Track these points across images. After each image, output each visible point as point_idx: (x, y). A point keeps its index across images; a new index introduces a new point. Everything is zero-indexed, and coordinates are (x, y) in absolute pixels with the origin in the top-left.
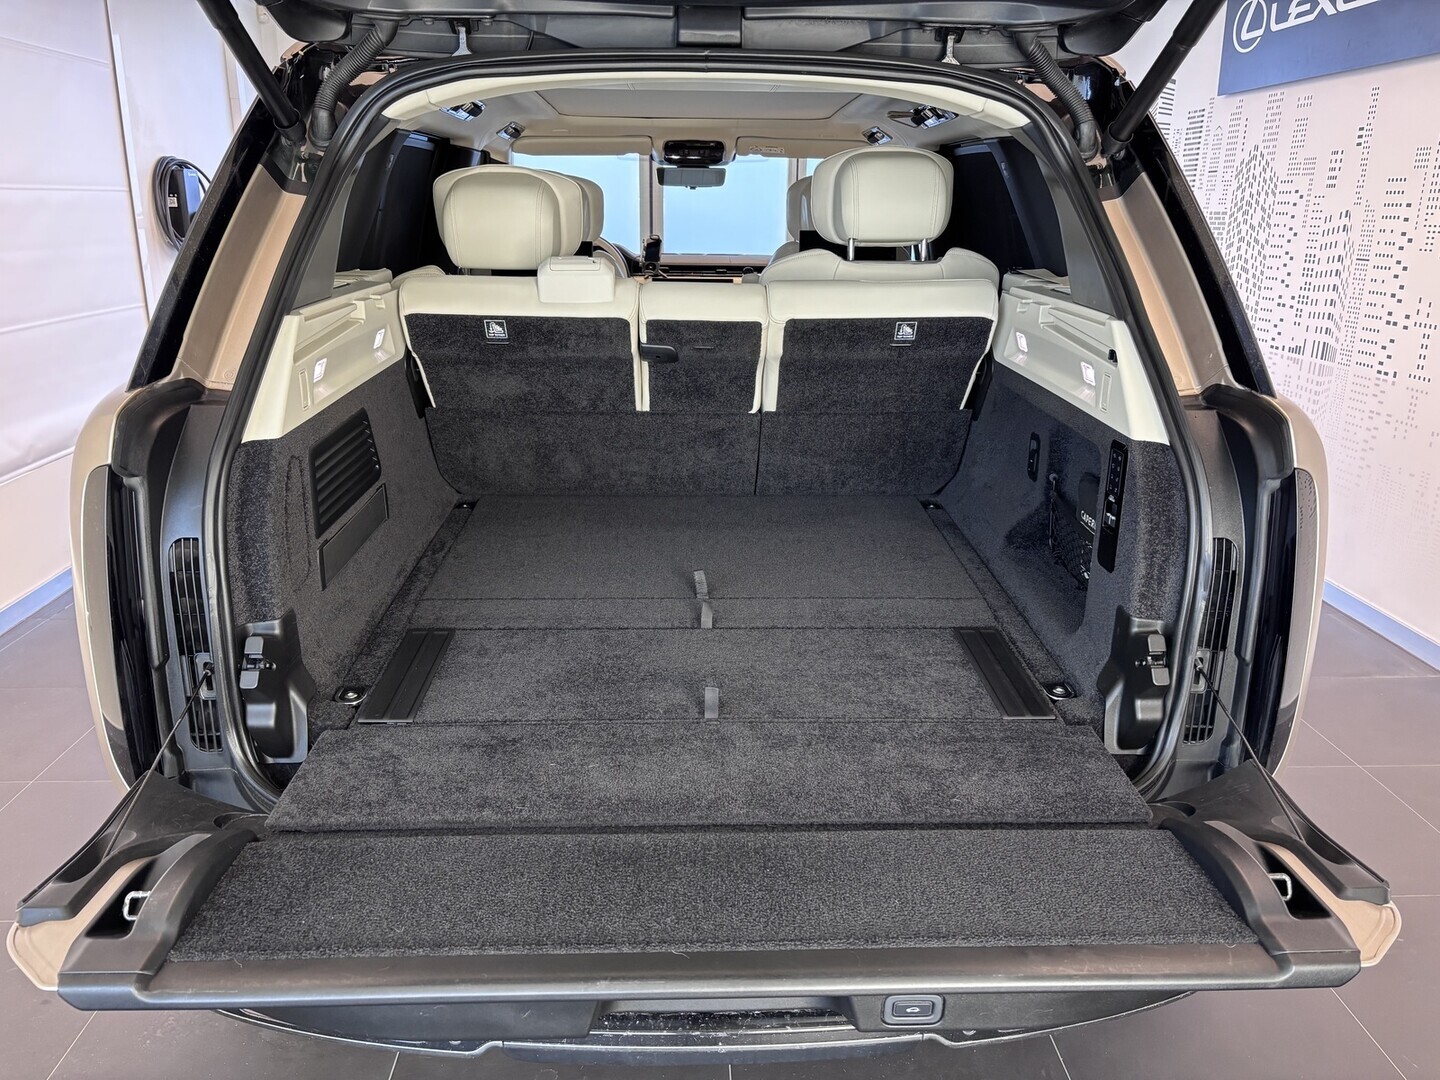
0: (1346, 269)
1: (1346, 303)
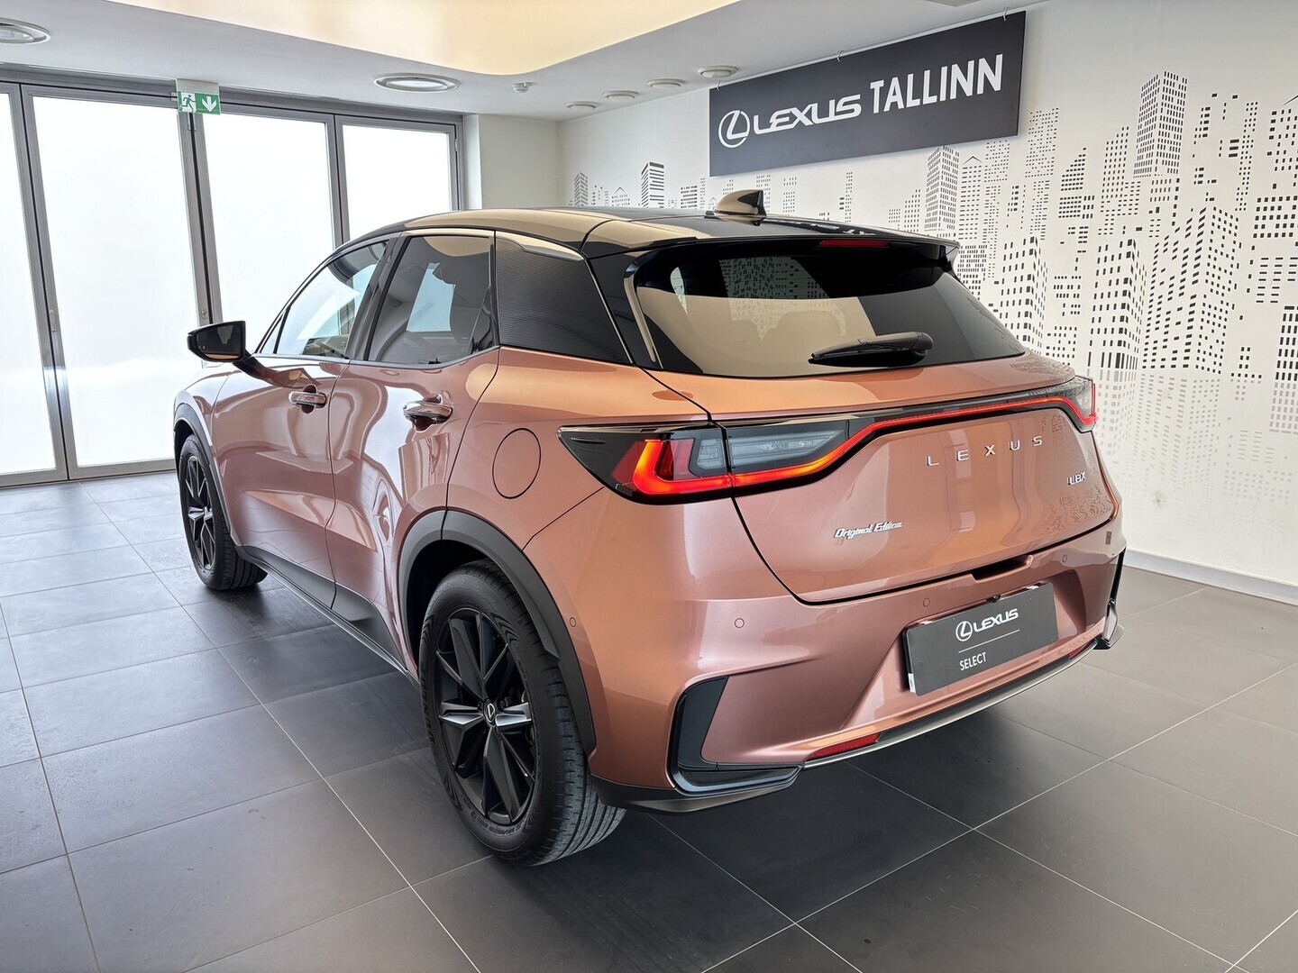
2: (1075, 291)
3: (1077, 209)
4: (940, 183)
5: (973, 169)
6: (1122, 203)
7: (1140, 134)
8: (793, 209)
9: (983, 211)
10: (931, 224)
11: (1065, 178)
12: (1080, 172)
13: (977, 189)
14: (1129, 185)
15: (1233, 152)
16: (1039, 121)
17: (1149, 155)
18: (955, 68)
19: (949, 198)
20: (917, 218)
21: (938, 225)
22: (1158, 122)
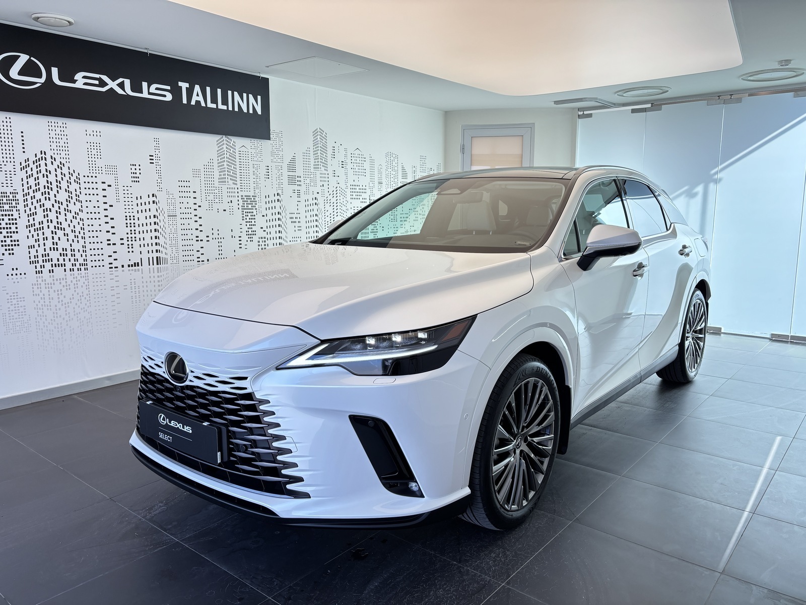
0: (162, 221)
1: (167, 236)
2: (298, 220)
3: (295, 181)
4: (226, 157)
5: (244, 153)
6: (311, 181)
7: (314, 152)
8: (99, 157)
9: (252, 176)
10: (222, 181)
11: (289, 166)
12: (294, 164)
13: (247, 164)
14: (313, 173)
15: (343, 166)
16: (275, 136)
17: (318, 162)
18: (236, 93)
19: (232, 167)
20: (212, 176)
21: (227, 182)
22: (319, 148)
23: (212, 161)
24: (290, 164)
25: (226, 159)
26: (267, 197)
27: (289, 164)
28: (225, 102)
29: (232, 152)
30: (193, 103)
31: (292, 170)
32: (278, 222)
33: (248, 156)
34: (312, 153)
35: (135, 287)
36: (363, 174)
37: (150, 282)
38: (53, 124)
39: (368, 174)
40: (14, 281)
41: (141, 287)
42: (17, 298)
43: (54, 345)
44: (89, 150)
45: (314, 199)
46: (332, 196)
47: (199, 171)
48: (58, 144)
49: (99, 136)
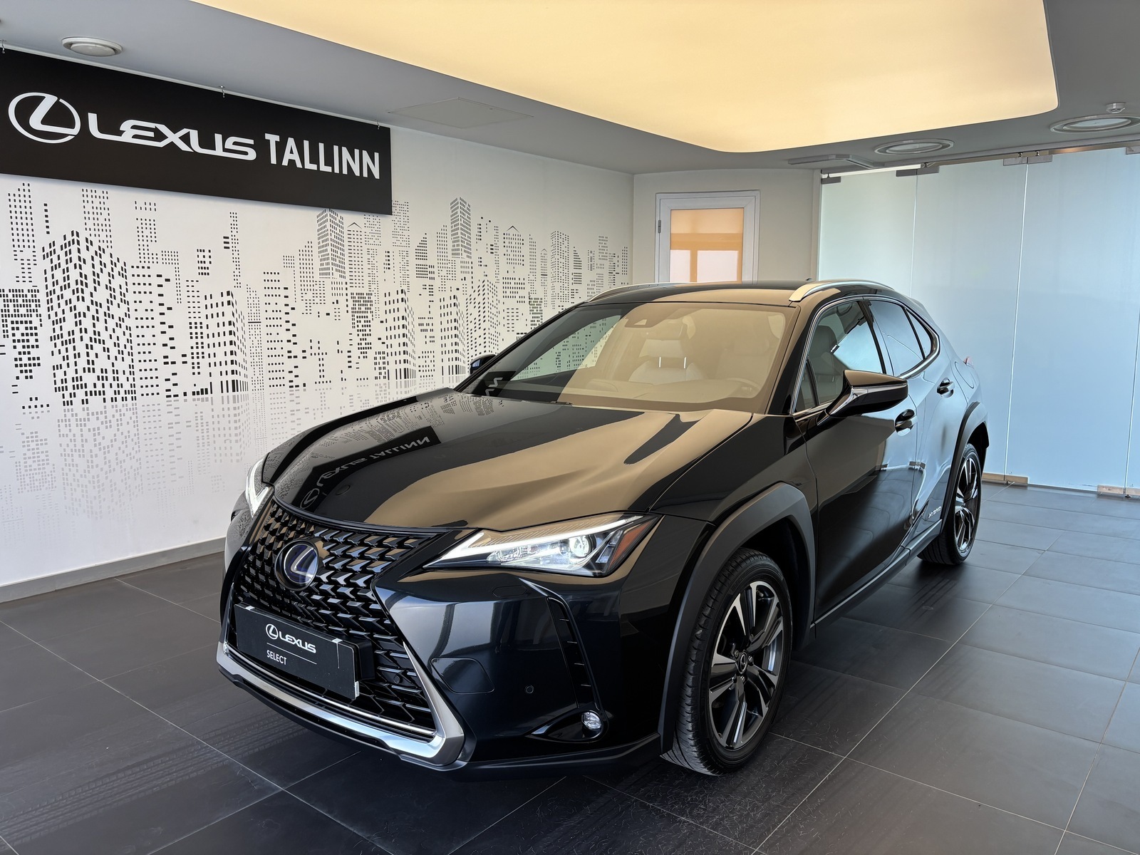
0: (240, 329)
1: (247, 351)
2: (430, 327)
3: (426, 273)
4: (330, 239)
5: (356, 233)
6: (448, 272)
7: (452, 231)
8: (153, 239)
9: (366, 266)
10: (325, 272)
11: (417, 251)
12: (425, 249)
13: (360, 248)
14: (451, 262)
15: (492, 251)
16: (398, 208)
17: (458, 245)
18: (344, 150)
19: (339, 253)
20: (311, 266)
21: (331, 274)
22: (460, 226)
23: (310, 245)
24: (419, 248)
25: (329, 242)
26: (387, 295)
27: (417, 248)
28: (329, 162)
29: (338, 232)
30: (285, 163)
31: (421, 258)
32: (402, 331)
33: (361, 237)
34: (449, 233)
35: (202, 423)
36: (520, 262)
37: (224, 416)
38: (89, 193)
39: (527, 262)
40: (32, 415)
41: (210, 423)
42: (37, 441)
43: (88, 507)
44: (140, 230)
45: (452, 297)
46: (477, 293)
47: (292, 258)
48: (96, 222)
49: (153, 209)
